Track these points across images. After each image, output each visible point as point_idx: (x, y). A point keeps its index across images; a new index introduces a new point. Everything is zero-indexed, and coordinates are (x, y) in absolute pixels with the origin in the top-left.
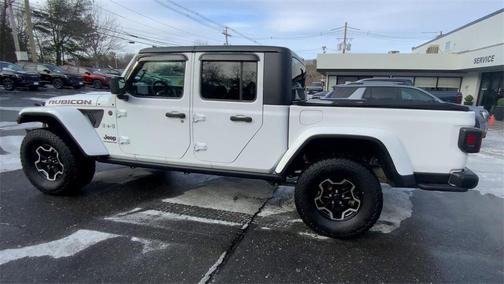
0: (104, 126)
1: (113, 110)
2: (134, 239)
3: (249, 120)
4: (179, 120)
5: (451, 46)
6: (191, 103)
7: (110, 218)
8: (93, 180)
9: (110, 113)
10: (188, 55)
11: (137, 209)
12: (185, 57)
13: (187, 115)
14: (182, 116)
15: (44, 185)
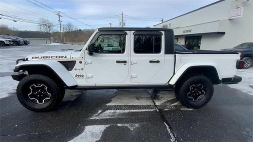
0: (76, 69)
1: (82, 61)
2: (119, 125)
3: (158, 62)
4: (123, 64)
5: (172, 25)
6: (130, 56)
7: (93, 118)
8: (63, 100)
9: (81, 62)
10: (127, 32)
11: (100, 111)
12: (126, 33)
13: (127, 61)
14: (125, 62)
15: (36, 107)
